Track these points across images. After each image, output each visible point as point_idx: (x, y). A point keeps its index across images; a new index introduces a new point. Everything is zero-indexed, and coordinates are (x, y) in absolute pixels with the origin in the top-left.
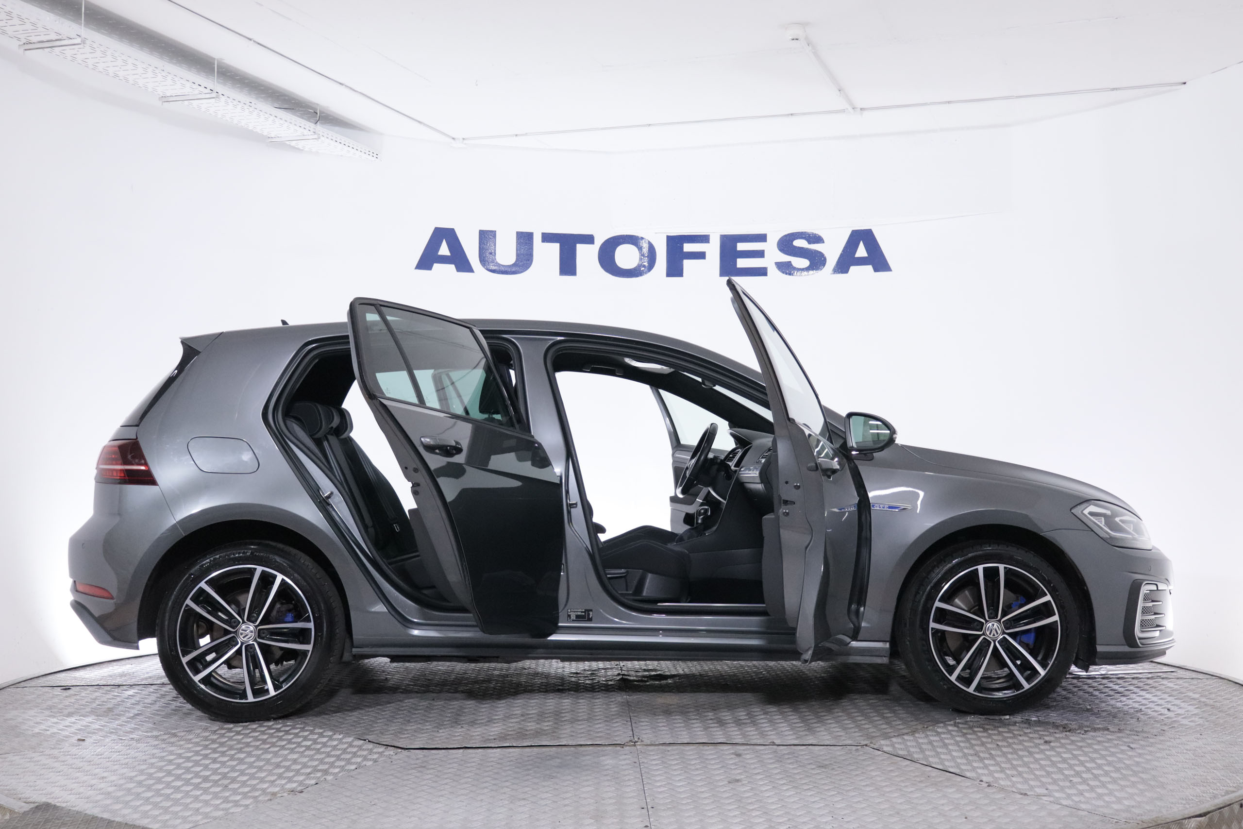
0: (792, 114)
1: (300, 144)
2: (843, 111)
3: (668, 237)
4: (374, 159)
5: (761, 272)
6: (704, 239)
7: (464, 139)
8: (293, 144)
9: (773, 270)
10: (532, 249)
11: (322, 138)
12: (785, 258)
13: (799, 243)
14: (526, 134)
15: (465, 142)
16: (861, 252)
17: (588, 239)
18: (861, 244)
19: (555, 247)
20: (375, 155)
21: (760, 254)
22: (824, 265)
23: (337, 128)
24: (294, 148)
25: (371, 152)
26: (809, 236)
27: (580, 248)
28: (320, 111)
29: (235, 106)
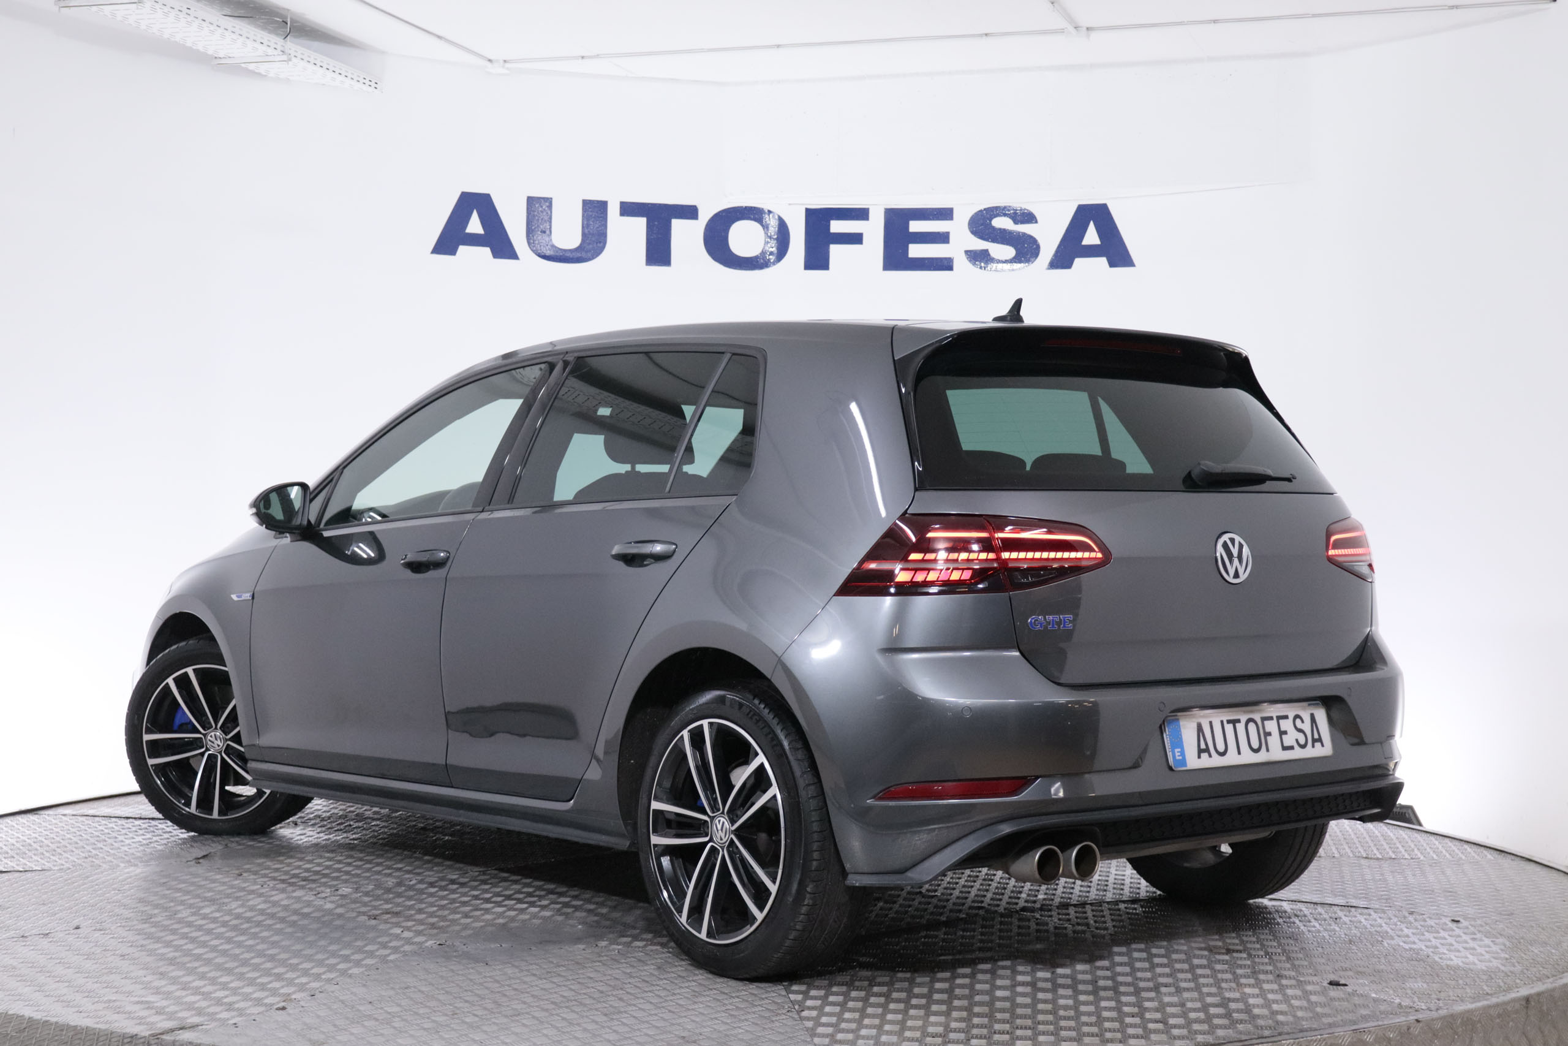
0: (986, 35)
1: (262, 69)
2: (1062, 31)
3: (807, 210)
4: (372, 89)
5: (945, 265)
6: (861, 214)
7: (505, 61)
8: (252, 67)
9: (961, 263)
10: (606, 226)
11: (294, 59)
12: (980, 245)
13: (1001, 223)
14: (597, 56)
15: (507, 65)
16: (1092, 237)
17: (689, 212)
18: (1092, 225)
19: (640, 224)
20: (373, 84)
21: (943, 238)
22: (1037, 255)
23: (316, 44)
24: (253, 72)
25: (368, 79)
26: (1015, 213)
27: (677, 225)
28: (291, 19)
29: (166, 14)
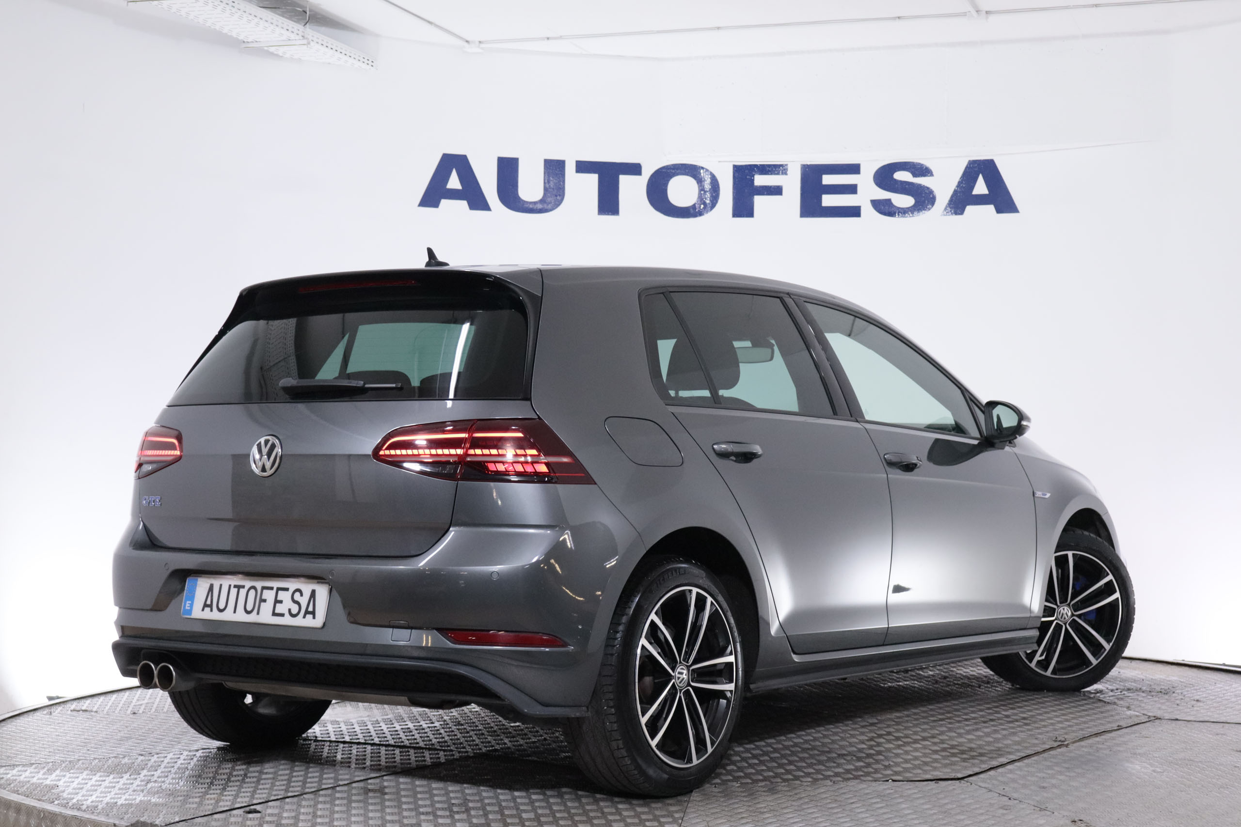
0: (899, 18)
1: (280, 51)
2: (964, 14)
3: (735, 167)
4: (369, 67)
5: (854, 212)
6: (780, 169)
7: (480, 42)
8: (272, 49)
9: (868, 210)
10: (564, 182)
11: (312, 44)
12: (883, 195)
13: (902, 176)
14: (561, 37)
15: (482, 45)
16: (980, 188)
17: (634, 169)
18: (981, 178)
19: (593, 179)
20: (370, 62)
21: (851, 189)
22: (933, 204)
23: (323, 29)
24: (272, 54)
25: (371, 60)
26: (914, 167)
27: (625, 181)
28: (310, 11)
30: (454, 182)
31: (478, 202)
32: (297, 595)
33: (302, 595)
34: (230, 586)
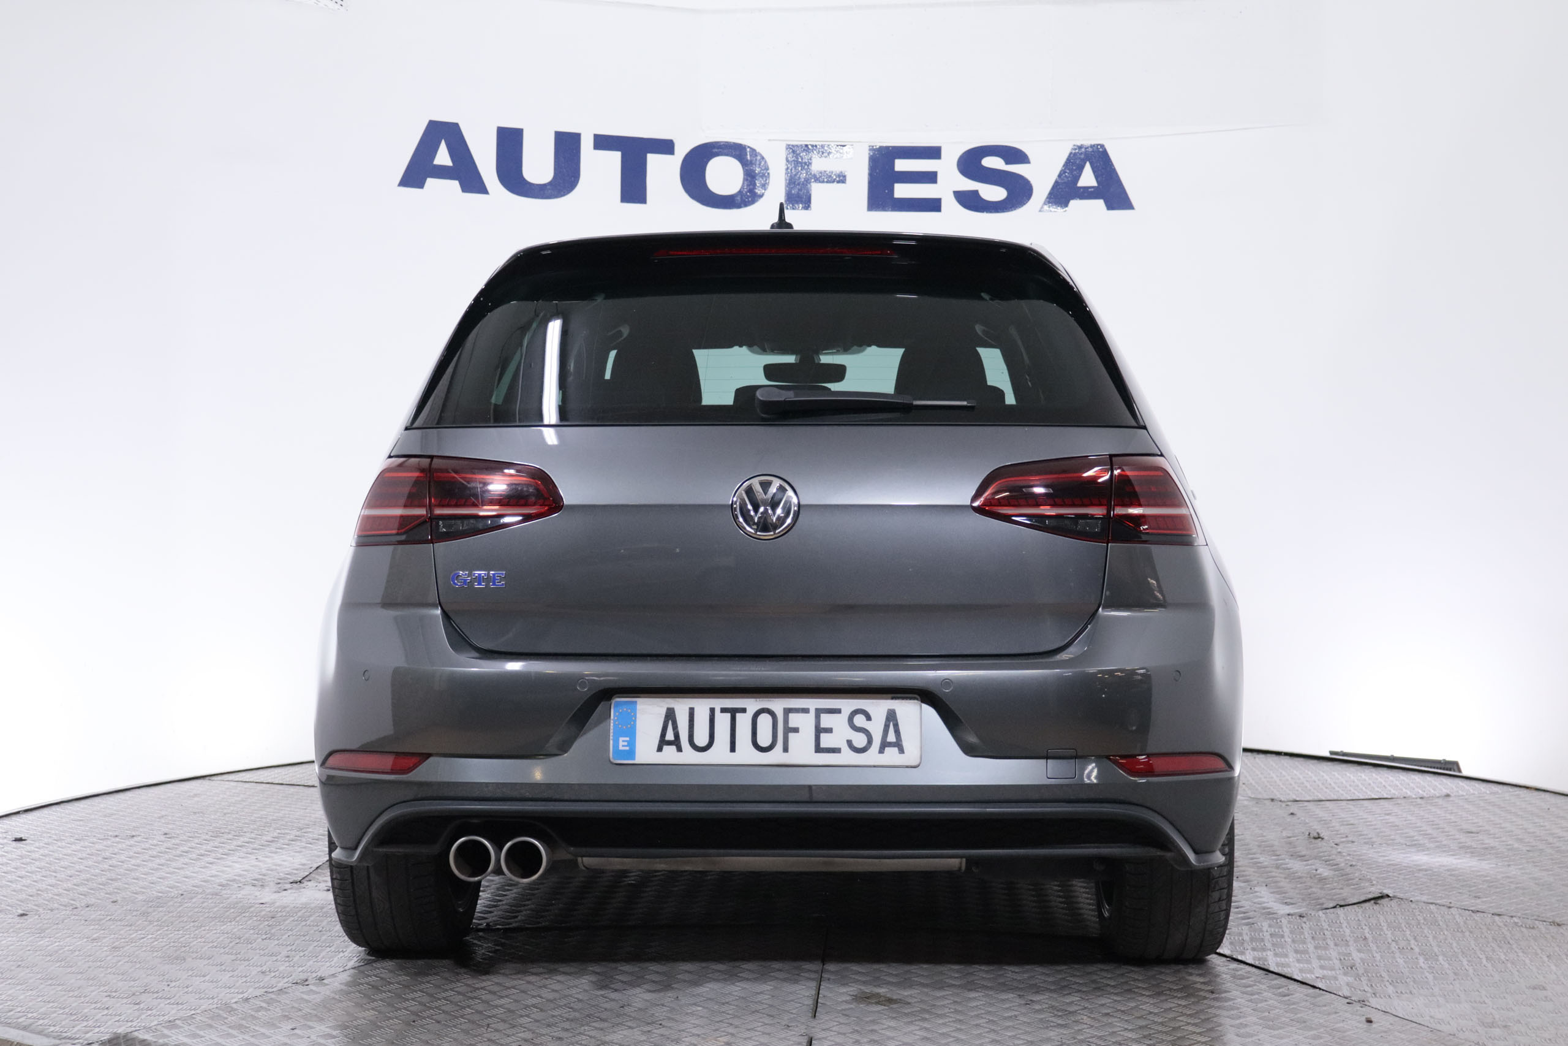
3: (788, 146)
5: (933, 205)
10: (579, 160)
18: (1088, 166)
22: (1029, 198)
26: (1007, 152)
30: (443, 157)
31: (472, 183)
32: (859, 720)
33: (869, 718)
34: (712, 711)
